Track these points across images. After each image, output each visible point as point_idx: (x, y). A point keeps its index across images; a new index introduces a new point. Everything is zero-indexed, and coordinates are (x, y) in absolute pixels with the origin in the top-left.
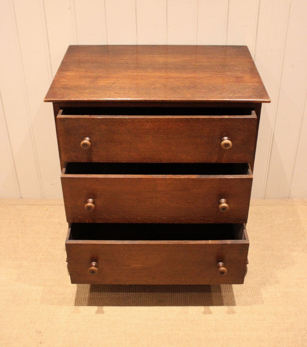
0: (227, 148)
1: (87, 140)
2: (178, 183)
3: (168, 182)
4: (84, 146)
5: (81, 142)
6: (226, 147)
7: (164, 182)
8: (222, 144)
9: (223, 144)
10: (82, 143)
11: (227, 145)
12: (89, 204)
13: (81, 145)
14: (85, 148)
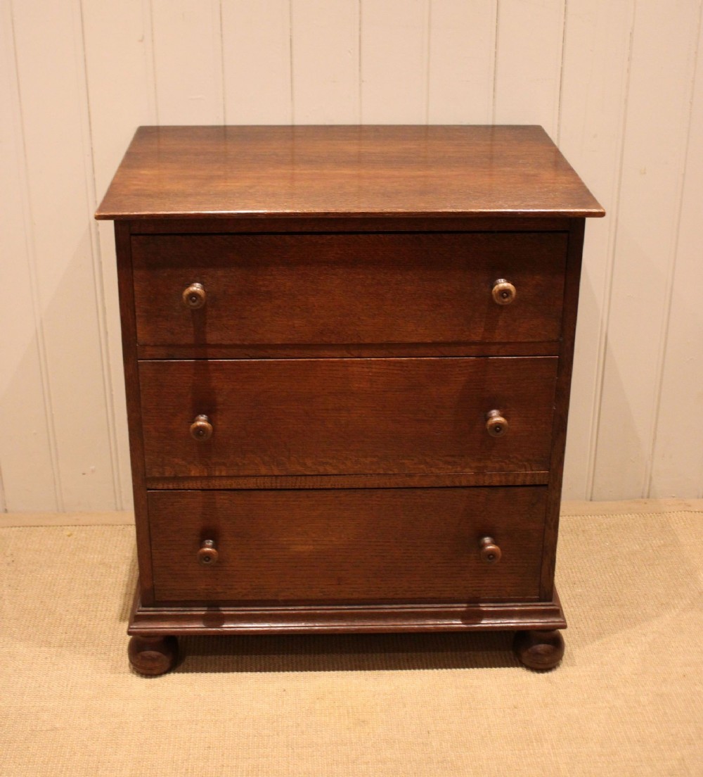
0: (506, 300)
1: (196, 288)
2: (396, 372)
3: (374, 370)
4: (191, 299)
5: (184, 290)
6: (504, 298)
7: (366, 370)
8: (495, 291)
9: (497, 290)
10: (186, 292)
11: (505, 292)
12: (200, 423)
13: (184, 298)
14: (192, 304)
